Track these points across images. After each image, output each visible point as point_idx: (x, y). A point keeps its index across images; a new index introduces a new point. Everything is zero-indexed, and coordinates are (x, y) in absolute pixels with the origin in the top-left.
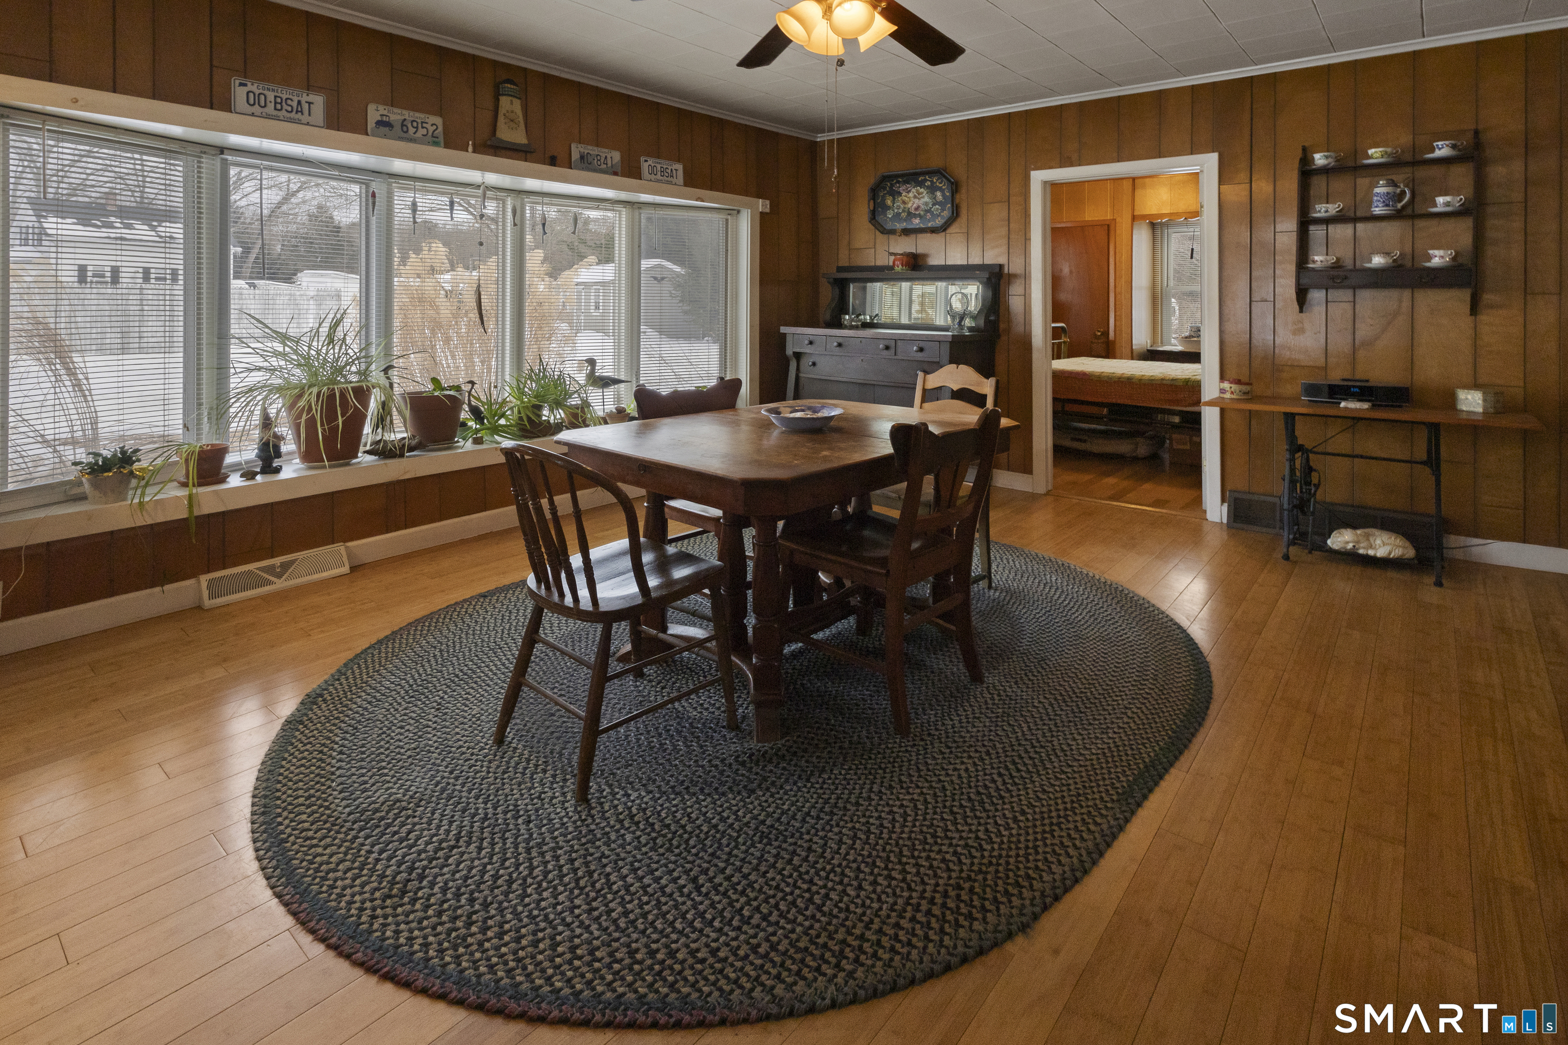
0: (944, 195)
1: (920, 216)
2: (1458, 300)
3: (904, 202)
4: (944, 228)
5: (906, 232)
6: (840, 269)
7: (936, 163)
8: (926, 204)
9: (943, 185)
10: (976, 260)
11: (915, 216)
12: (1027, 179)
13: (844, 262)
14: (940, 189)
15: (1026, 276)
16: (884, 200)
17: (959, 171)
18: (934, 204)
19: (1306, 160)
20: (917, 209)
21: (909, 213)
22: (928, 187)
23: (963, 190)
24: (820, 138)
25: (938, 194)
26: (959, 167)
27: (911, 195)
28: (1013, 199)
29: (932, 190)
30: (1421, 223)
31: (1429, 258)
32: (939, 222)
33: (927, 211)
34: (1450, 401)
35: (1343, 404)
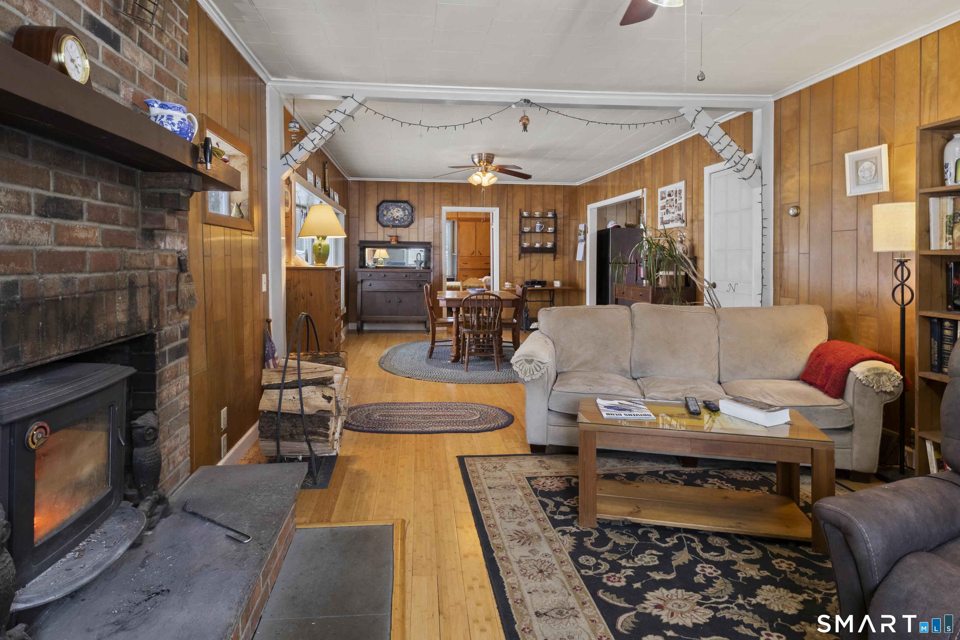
0: (409, 212)
1: (398, 220)
2: (550, 256)
3: (392, 214)
4: (408, 226)
5: (394, 226)
6: (361, 242)
7: (405, 198)
8: (401, 215)
9: (409, 208)
10: (421, 240)
11: (397, 220)
12: (440, 209)
13: (362, 239)
14: (408, 210)
15: (440, 247)
16: (383, 211)
17: (415, 203)
18: (405, 216)
19: (521, 214)
20: (397, 217)
21: (394, 219)
22: (402, 208)
23: (416, 211)
24: (350, 179)
25: (406, 211)
26: (414, 200)
27: (395, 211)
28: (435, 216)
29: (404, 210)
30: (545, 234)
31: (547, 245)
32: (406, 223)
33: (401, 218)
34: (552, 284)
35: (536, 286)
